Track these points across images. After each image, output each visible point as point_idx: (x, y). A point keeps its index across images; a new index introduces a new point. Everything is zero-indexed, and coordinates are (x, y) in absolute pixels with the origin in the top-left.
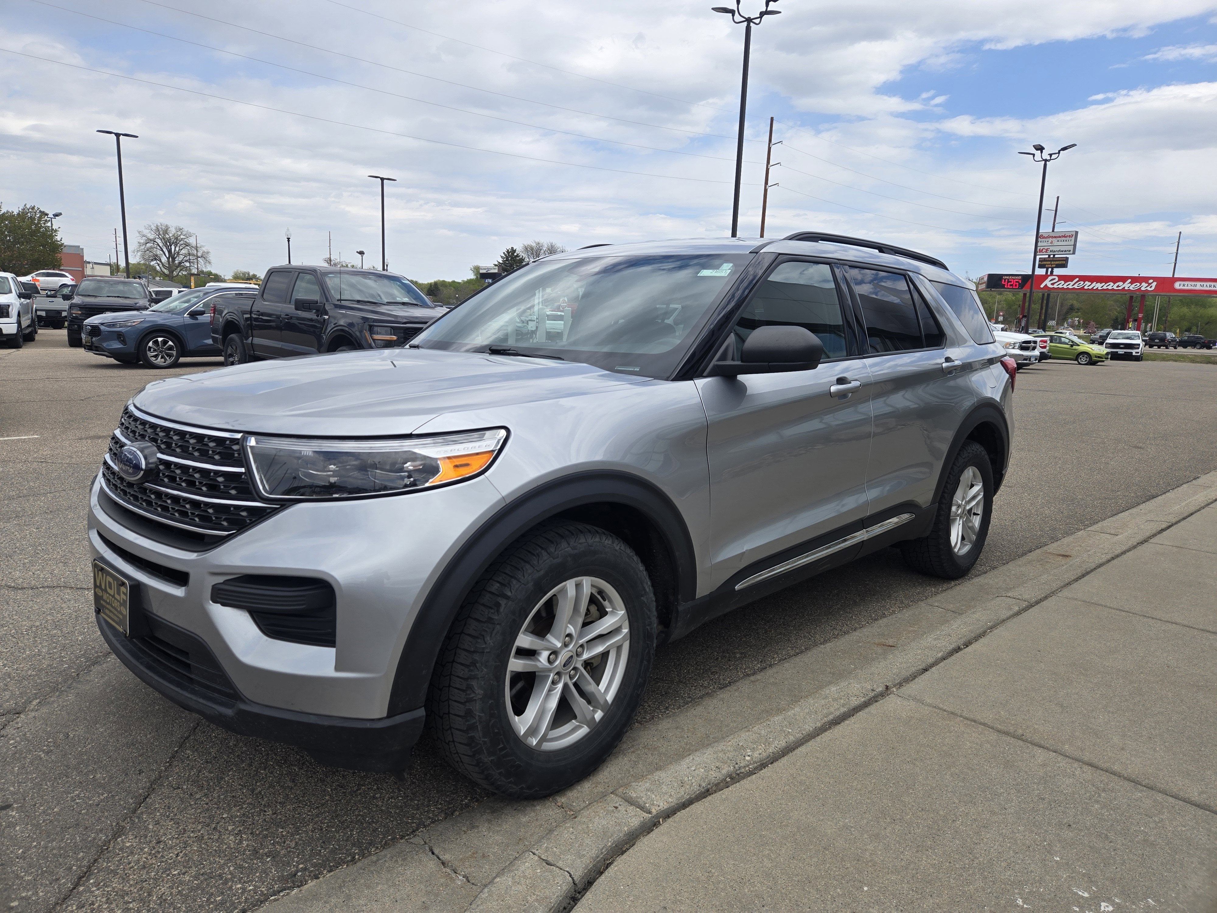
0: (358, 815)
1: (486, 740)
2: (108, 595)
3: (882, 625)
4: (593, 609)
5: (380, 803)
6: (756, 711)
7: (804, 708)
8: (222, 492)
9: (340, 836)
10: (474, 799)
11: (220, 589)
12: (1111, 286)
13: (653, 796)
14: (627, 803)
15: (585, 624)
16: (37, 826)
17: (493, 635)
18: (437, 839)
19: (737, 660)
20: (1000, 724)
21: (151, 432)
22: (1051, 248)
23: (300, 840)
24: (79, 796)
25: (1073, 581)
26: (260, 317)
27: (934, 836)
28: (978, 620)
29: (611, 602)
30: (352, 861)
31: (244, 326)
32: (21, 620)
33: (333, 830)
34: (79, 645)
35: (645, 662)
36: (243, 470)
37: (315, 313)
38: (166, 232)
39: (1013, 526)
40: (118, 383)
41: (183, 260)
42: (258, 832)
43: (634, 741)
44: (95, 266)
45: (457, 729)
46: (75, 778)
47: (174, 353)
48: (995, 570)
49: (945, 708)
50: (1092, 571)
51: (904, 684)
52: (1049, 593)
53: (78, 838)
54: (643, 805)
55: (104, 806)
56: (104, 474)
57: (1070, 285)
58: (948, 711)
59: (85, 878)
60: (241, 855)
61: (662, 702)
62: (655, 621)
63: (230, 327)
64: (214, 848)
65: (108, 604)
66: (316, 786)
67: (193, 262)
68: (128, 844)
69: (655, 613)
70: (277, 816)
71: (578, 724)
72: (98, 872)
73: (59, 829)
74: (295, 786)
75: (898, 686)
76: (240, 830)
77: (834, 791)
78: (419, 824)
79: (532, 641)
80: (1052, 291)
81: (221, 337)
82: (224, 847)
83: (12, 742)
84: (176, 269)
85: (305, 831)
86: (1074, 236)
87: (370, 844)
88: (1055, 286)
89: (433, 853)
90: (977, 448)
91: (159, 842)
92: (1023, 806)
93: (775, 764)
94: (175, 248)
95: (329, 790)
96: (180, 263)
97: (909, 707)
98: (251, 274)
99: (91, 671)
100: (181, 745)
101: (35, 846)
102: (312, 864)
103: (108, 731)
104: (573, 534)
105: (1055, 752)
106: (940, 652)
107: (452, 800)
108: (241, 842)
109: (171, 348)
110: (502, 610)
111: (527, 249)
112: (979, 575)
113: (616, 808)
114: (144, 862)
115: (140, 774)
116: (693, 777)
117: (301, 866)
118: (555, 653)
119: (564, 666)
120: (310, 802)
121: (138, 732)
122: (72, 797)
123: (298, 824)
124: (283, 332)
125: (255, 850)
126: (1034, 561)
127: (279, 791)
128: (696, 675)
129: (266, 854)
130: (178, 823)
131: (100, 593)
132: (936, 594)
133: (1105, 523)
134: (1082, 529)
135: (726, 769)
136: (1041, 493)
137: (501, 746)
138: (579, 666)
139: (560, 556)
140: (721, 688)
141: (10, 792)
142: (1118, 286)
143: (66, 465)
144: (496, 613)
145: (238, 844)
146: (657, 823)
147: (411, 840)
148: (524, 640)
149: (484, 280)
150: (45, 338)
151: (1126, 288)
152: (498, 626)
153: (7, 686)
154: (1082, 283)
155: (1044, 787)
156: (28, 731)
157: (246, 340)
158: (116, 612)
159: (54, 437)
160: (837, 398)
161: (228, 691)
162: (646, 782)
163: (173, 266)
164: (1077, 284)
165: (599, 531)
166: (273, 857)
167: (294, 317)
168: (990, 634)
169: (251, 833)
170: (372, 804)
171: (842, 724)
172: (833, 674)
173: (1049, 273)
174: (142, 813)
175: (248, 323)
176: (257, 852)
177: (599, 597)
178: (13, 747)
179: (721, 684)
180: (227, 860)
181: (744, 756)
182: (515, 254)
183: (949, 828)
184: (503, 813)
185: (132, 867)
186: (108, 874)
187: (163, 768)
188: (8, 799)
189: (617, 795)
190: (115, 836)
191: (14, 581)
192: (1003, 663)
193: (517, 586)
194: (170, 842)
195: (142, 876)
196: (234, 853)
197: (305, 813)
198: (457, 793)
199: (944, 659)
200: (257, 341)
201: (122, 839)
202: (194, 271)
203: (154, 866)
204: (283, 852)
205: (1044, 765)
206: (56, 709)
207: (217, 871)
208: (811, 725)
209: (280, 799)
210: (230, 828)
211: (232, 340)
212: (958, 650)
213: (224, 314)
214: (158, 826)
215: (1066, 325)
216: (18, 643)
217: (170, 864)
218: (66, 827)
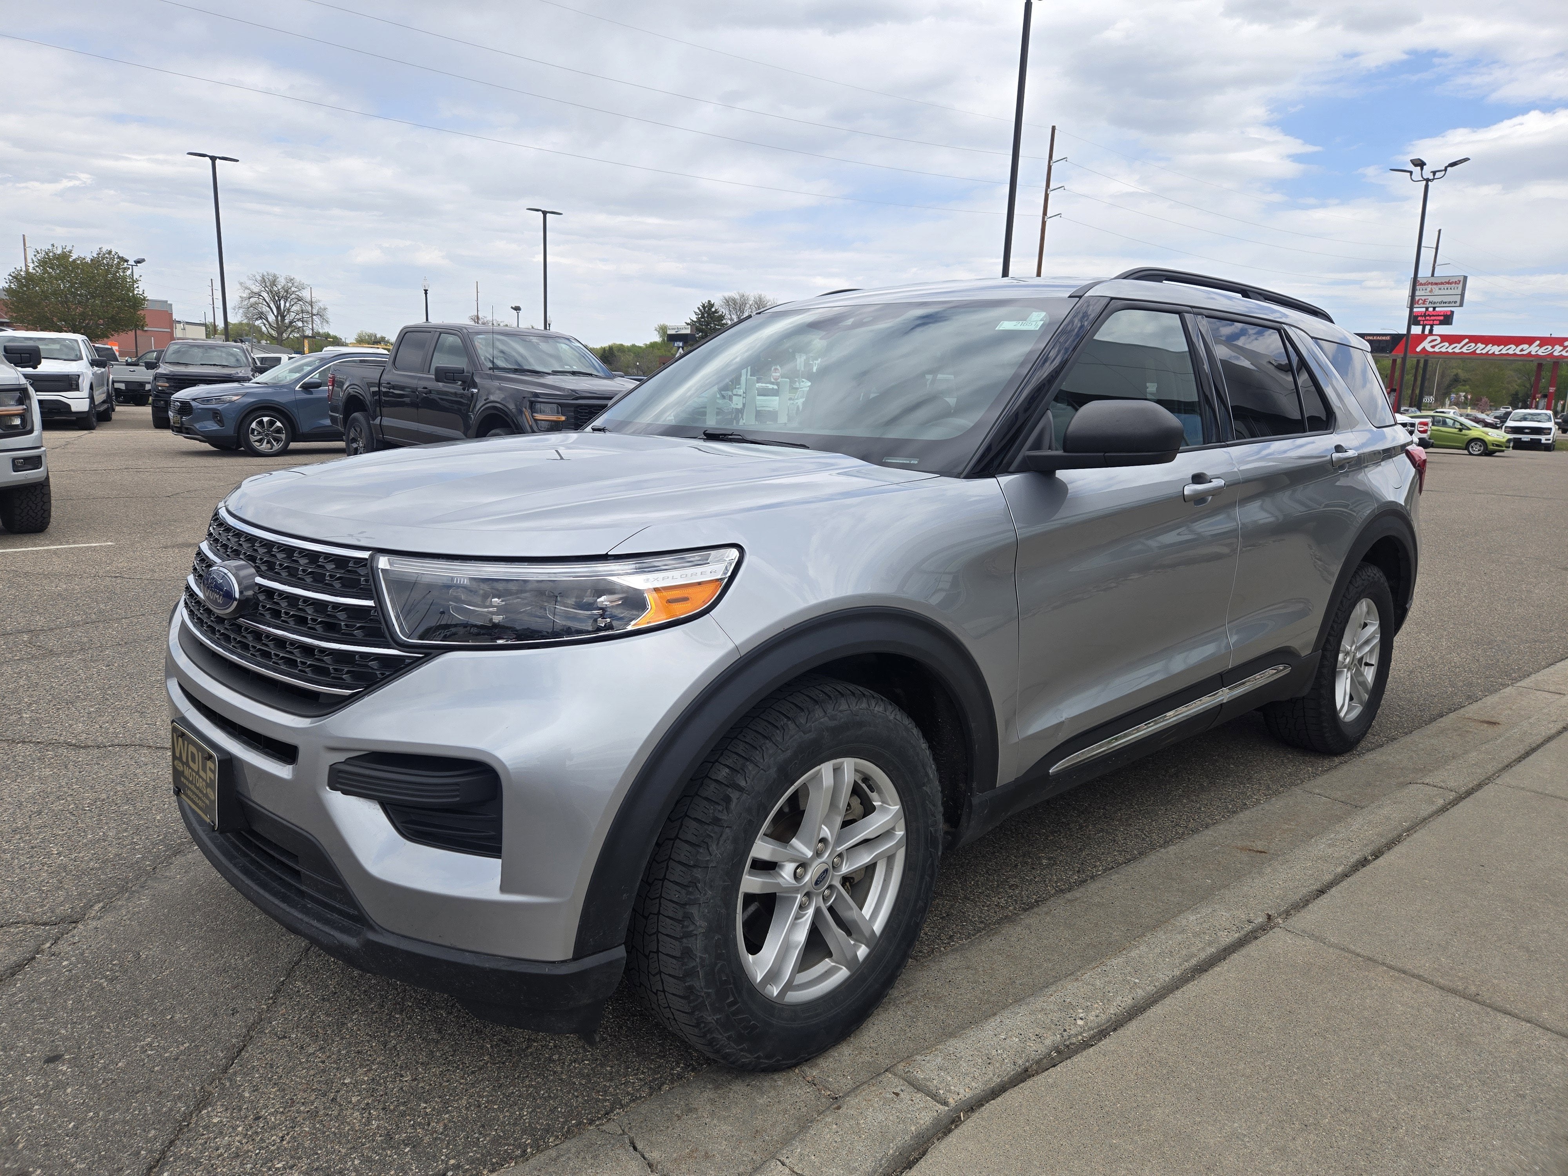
0: (530, 1086)
1: (710, 991)
2: (190, 770)
3: (1244, 820)
4: (856, 802)
5: (559, 1069)
6: (1078, 944)
7: (1154, 946)
8: (343, 634)
9: (504, 1117)
10: (689, 1066)
11: (340, 771)
12: (1512, 349)
13: (949, 1079)
14: (911, 1089)
15: (845, 824)
16: (95, 1088)
17: (721, 842)
18: (641, 1128)
19: (1044, 869)
20: (1442, 977)
21: (248, 547)
22: (1431, 299)
23: (450, 1121)
24: (151, 1045)
25: (1515, 761)
26: (391, 390)
27: (1367, 1152)
28: (1388, 818)
29: (880, 792)
30: (522, 1156)
31: (370, 403)
32: (82, 790)
33: (496, 1107)
34: (157, 827)
35: (927, 878)
36: (370, 603)
37: (461, 385)
38: (274, 283)
39: (1410, 679)
40: (213, 475)
41: (294, 318)
42: (392, 1107)
43: (909, 986)
44: (187, 326)
45: (670, 975)
46: (147, 1019)
47: (283, 436)
48: (1395, 742)
49: (1359, 950)
50: (1539, 746)
51: (1292, 912)
52: (1483, 778)
53: (149, 1108)
54: (934, 1092)
55: (185, 1061)
56: (186, 603)
57: (1457, 348)
58: (1363, 957)
59: (157, 1168)
60: (369, 1142)
61: (944, 928)
62: (940, 818)
63: (354, 403)
64: (333, 1129)
65: (191, 782)
66: (470, 1039)
67: (306, 322)
68: (215, 1120)
69: (941, 809)
70: (418, 1083)
71: (833, 964)
72: (175, 1161)
73: (123, 1094)
74: (442, 1038)
75: (1284, 916)
76: (368, 1104)
77: (1211, 1077)
78: (614, 1103)
79: (774, 850)
80: (1431, 356)
81: (341, 416)
82: (347, 1128)
83: (65, 963)
84: (285, 331)
85: (456, 1108)
86: (1461, 283)
87: (547, 1131)
88: (1437, 349)
89: (635, 1149)
90: (1374, 573)
91: (257, 1118)
92: (1494, 1106)
93: (1120, 1032)
94: (285, 303)
95: (489, 1046)
96: (291, 323)
97: (1305, 948)
98: (379, 336)
99: (171, 864)
100: (289, 974)
101: (91, 1118)
102: (467, 1160)
103: (192, 951)
104: (830, 697)
105: (1529, 1022)
106: (1340, 865)
107: (658, 1067)
108: (369, 1122)
109: (279, 431)
110: (733, 806)
111: (728, 302)
112: (1373, 749)
113: (897, 1094)
114: (237, 1148)
115: (233, 1014)
116: (1004, 1049)
117: (452, 1162)
118: (803, 865)
119: (816, 884)
120: (463, 1063)
121: (232, 952)
122: (143, 1047)
123: (447, 1097)
124: (420, 410)
125: (388, 1134)
126: (1449, 729)
127: (420, 1046)
128: (987, 889)
129: (403, 1141)
130: (284, 1090)
131: (180, 767)
132: (1315, 775)
133: (1540, 676)
134: (1509, 685)
135: (1051, 1039)
136: (1445, 633)
137: (731, 999)
138: (837, 883)
139: (813, 729)
140: (1025, 910)
141: (61, 1037)
142: (1522, 350)
143: (146, 582)
144: (725, 811)
145: (366, 1125)
146: (957, 1119)
147: (604, 1128)
148: (762, 849)
149: (672, 343)
150: (124, 417)
151: (1533, 353)
152: (727, 830)
153: (61, 883)
154: (1473, 345)
155: (1522, 1077)
156: (87, 949)
157: (374, 420)
158: (200, 795)
159: (132, 545)
160: (1192, 503)
161: (352, 911)
162: (937, 1055)
163: (281, 327)
164: (1466, 347)
165: (865, 693)
166: (414, 1147)
167: (434, 390)
168: (1408, 839)
169: (383, 1109)
170: (548, 1070)
171: (1211, 972)
172: (1183, 892)
173: (1427, 332)
174: (235, 1073)
175: (375, 398)
176: (391, 1138)
177: (864, 786)
178: (67, 971)
179: (1024, 904)
180: (351, 1148)
181: (1075, 1020)
182: (713, 310)
183: (1389, 1139)
184: (731, 1089)
185: (221, 1155)
186: (188, 1164)
187: (265, 1007)
188: (57, 1046)
189: (895, 1074)
190: (198, 1108)
191: (76, 736)
192: (1433, 883)
193: (754, 773)
194: (273, 1119)
195: (234, 1168)
196: (360, 1137)
197: (457, 1081)
198: (664, 1056)
199: (1346, 875)
200: (387, 422)
201: (208, 1112)
202: (309, 333)
203: (250, 1154)
204: (427, 1139)
205: (1516, 1043)
206: (124, 918)
207: (337, 1166)
208: (1166, 973)
209: (422, 1058)
210: (354, 1100)
211: (355, 420)
212: (1364, 862)
213: (345, 387)
214: (256, 1093)
215: (1447, 402)
216: (78, 823)
217: (273, 1152)
218: (133, 1091)
